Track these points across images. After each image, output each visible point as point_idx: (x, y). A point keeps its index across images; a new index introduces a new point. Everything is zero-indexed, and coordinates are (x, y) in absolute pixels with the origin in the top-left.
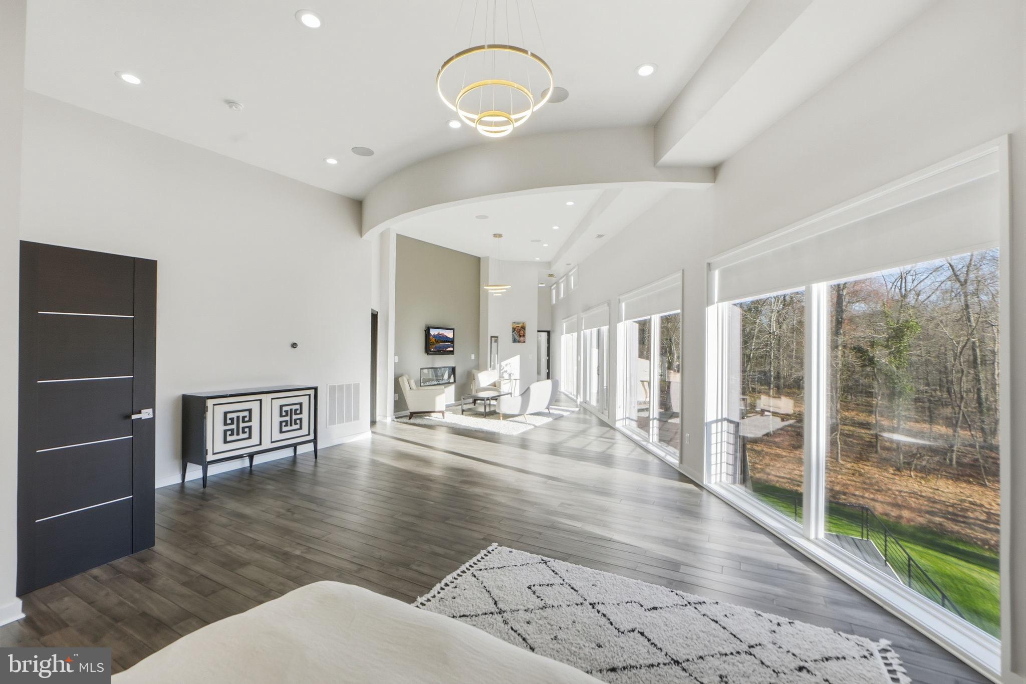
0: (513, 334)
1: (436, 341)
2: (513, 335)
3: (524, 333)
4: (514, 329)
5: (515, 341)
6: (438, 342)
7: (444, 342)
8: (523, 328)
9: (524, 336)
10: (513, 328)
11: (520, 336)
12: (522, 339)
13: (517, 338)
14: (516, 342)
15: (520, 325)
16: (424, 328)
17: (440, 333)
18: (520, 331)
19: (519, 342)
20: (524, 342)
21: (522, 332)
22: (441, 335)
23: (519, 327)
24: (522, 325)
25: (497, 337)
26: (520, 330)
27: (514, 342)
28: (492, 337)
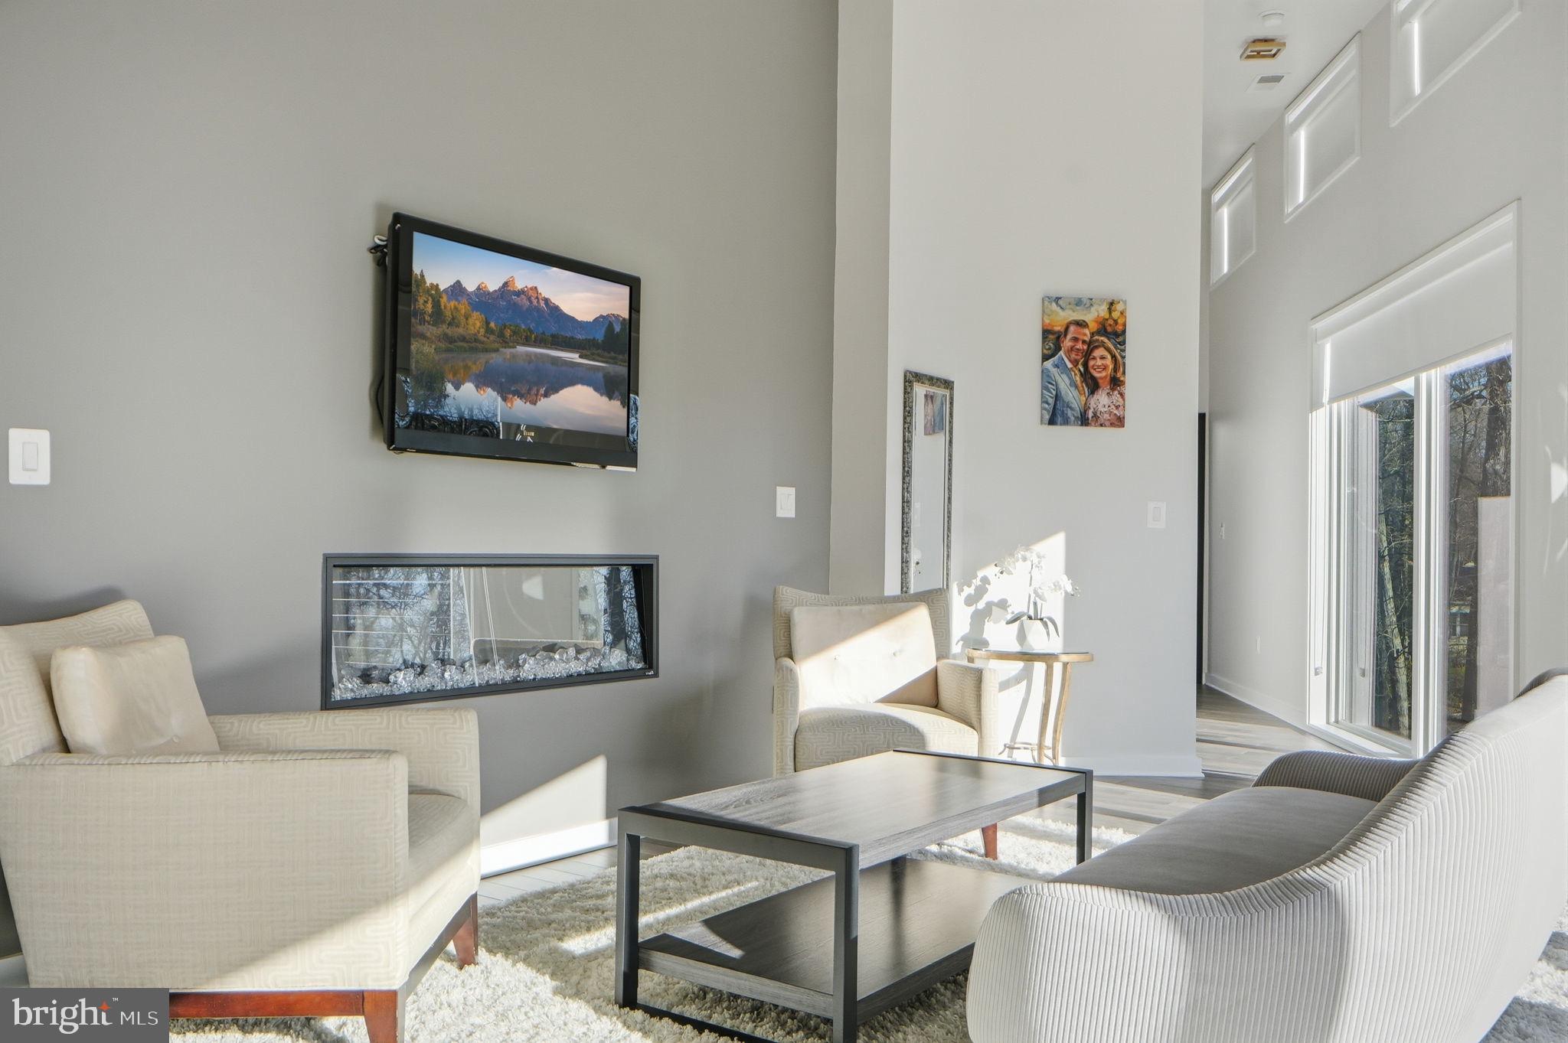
0: (1045, 373)
1: (489, 331)
2: (1047, 379)
3: (1118, 364)
4: (1052, 340)
5: (1056, 414)
6: (506, 343)
7: (540, 342)
8: (1113, 332)
9: (1116, 383)
10: (1046, 333)
11: (1093, 386)
12: (1102, 400)
13: (1074, 397)
14: (1066, 422)
15: (1090, 317)
16: (368, 232)
17: (519, 285)
18: (1088, 355)
19: (1084, 421)
20: (1119, 422)
21: (1101, 360)
22: (523, 301)
23: (1082, 324)
24: (1102, 311)
25: (948, 384)
26: (1091, 346)
27: (1052, 422)
28: (911, 378)
